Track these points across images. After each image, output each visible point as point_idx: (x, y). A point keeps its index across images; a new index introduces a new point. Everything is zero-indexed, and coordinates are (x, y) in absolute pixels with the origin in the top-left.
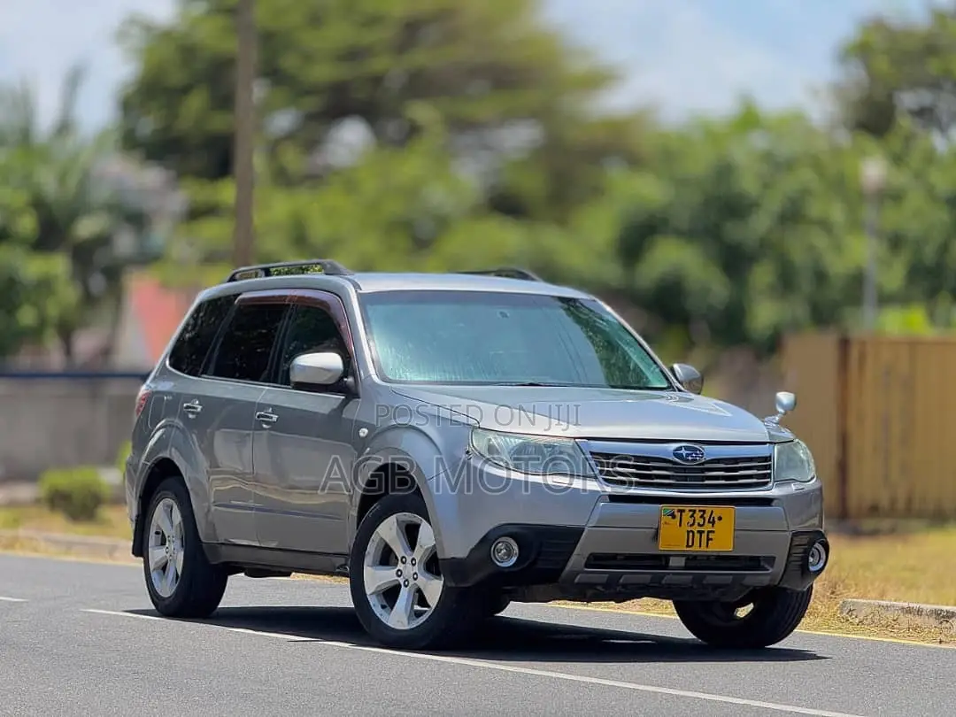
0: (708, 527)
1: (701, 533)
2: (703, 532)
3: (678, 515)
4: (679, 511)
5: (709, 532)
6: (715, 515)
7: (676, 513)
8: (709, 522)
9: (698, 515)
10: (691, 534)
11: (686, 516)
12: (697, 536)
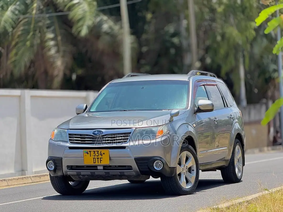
0: (100, 156)
1: (98, 158)
2: (99, 158)
3: (89, 153)
4: (89, 151)
5: (101, 158)
6: (102, 153)
7: (88, 152)
8: (100, 155)
9: (96, 153)
10: (95, 159)
11: (92, 153)
12: (97, 159)
